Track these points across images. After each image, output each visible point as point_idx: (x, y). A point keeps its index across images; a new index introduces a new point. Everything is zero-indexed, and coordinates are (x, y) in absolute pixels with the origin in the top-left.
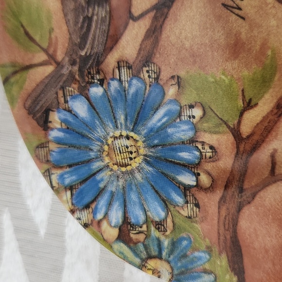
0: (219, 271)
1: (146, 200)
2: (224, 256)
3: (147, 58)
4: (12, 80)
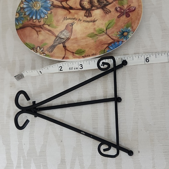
1: (29, 11)
2: (22, 26)
3: (54, 6)
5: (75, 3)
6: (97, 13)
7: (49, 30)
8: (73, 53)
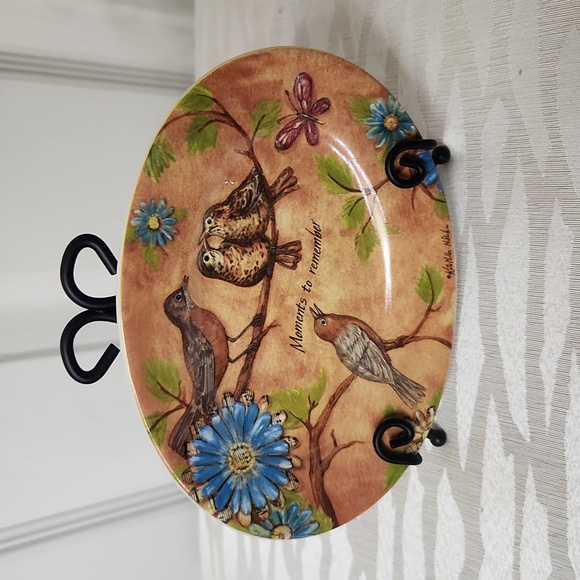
0: (320, 519)
1: (263, 488)
2: (320, 508)
3: (244, 387)
4: (157, 427)
5: (241, 303)
6: (289, 220)
7: (330, 402)
8: (430, 310)
